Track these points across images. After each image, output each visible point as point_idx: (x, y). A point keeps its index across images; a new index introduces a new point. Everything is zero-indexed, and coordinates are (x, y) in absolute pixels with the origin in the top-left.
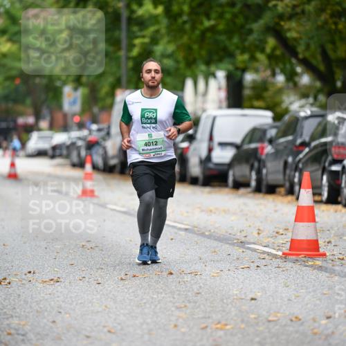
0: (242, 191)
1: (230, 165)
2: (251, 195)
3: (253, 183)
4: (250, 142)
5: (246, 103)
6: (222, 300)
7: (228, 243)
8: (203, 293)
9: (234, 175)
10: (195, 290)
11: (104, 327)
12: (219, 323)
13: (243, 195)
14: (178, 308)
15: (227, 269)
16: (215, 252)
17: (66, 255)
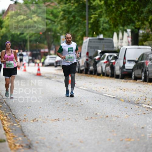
0: (138, 81)
1: (133, 70)
2: (142, 83)
3: (143, 78)
4: (142, 59)
5: (139, 43)
6: (129, 128)
7: (132, 104)
8: (121, 125)
9: (134, 74)
10: (118, 124)
11: (78, 140)
12: (128, 138)
13: (139, 83)
14: (110, 132)
15: (132, 114)
16: (126, 107)
17: (62, 109)
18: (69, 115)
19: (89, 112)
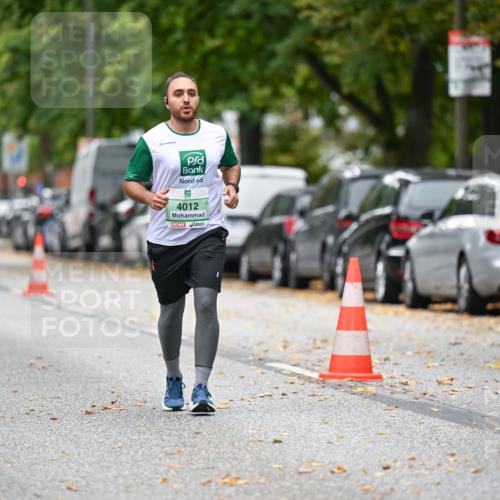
0: (261, 285)
1: (244, 248)
2: (274, 292)
3: (277, 274)
4: (274, 213)
5: (267, 158)
6: (232, 443)
7: (240, 361)
8: (204, 433)
9: (249, 263)
10: (194, 429)
11: (62, 481)
12: (227, 476)
13: (263, 292)
14: (168, 454)
15: (240, 397)
16: (222, 373)
17: (6, 378)
18: (32, 398)
19: (98, 390)
